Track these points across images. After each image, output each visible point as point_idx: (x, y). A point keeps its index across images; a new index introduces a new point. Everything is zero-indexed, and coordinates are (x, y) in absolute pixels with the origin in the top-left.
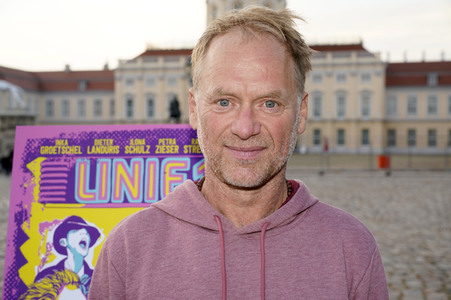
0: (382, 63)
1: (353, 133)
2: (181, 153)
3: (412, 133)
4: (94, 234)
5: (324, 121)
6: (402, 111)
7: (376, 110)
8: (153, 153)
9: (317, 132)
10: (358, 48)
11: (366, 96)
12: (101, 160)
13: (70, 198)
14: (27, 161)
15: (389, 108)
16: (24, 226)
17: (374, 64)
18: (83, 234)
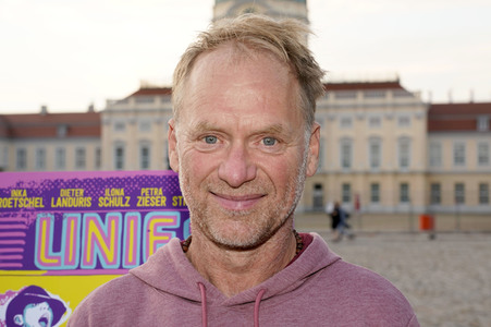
0: (424, 105)
1: (389, 188)
2: (169, 206)
3: (460, 187)
4: (58, 309)
5: (354, 174)
6: (447, 162)
7: (417, 161)
8: (133, 206)
9: (346, 187)
10: (394, 86)
11: (404, 143)
12: (67, 215)
13: (28, 264)
15: (432, 157)
17: (413, 105)
18: (43, 309)
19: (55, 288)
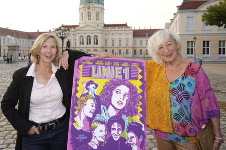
2: (120, 66)
3: (141, 51)
4: (97, 86)
8: (112, 65)
12: (98, 66)
13: (90, 76)
14: (79, 65)
16: (78, 82)
17: (130, 30)
18: (93, 85)
19: (96, 81)
